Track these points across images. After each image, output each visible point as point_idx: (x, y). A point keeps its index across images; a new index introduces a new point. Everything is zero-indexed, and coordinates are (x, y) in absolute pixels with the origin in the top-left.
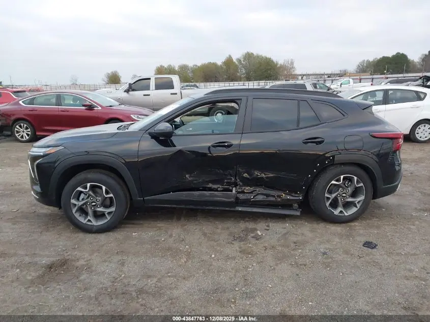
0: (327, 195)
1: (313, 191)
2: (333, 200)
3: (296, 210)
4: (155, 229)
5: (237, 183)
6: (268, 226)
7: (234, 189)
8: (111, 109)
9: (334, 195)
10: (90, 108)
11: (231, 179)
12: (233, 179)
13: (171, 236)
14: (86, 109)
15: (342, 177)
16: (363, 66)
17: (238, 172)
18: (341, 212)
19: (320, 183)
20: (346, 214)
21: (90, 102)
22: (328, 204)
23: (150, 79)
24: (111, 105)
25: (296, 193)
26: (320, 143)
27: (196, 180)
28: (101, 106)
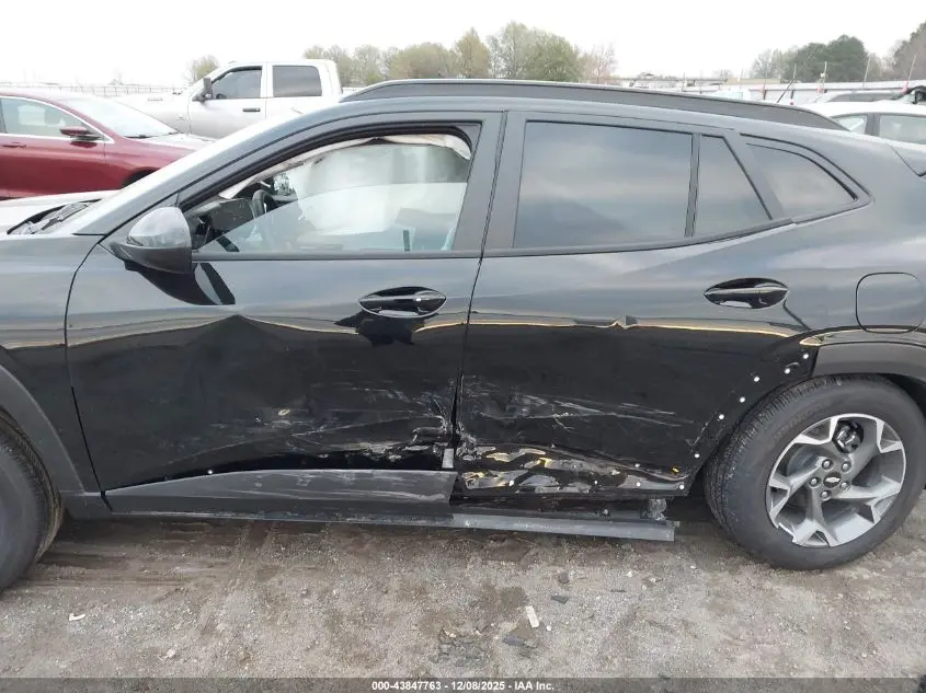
0: (774, 482)
1: (729, 464)
2: (794, 497)
3: (663, 524)
4: (161, 591)
5: (459, 436)
6: (563, 580)
7: (448, 453)
8: (143, 145)
9: (797, 481)
10: (85, 139)
11: (438, 423)
12: (445, 423)
13: (208, 630)
14: (74, 143)
15: (834, 421)
16: (765, 63)
17: (461, 402)
18: (818, 535)
19: (756, 441)
20: (833, 543)
21: (83, 125)
22: (775, 510)
23: (259, 68)
24: (143, 133)
25: (668, 470)
26: (771, 299)
27: (304, 429)
28: (113, 136)
